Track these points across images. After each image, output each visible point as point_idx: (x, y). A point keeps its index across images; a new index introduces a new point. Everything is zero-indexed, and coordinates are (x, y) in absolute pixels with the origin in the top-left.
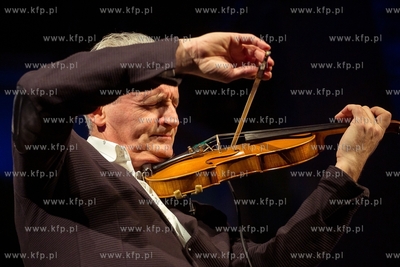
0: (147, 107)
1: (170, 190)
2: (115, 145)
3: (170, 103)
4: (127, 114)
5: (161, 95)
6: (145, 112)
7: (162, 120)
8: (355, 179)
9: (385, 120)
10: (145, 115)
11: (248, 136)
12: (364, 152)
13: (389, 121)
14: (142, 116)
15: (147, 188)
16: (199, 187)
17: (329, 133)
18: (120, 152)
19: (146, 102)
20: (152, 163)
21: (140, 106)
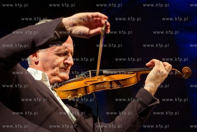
0: (59, 55)
1: (66, 95)
2: (42, 72)
3: (70, 54)
4: (50, 57)
5: (66, 50)
6: (58, 57)
7: (66, 61)
8: (153, 94)
9: (169, 68)
10: (58, 58)
11: (105, 72)
12: (158, 82)
13: (171, 69)
14: (57, 59)
15: (55, 95)
16: (80, 95)
17: (143, 72)
18: (44, 76)
19: (59, 52)
20: (58, 82)
21: (56, 54)
